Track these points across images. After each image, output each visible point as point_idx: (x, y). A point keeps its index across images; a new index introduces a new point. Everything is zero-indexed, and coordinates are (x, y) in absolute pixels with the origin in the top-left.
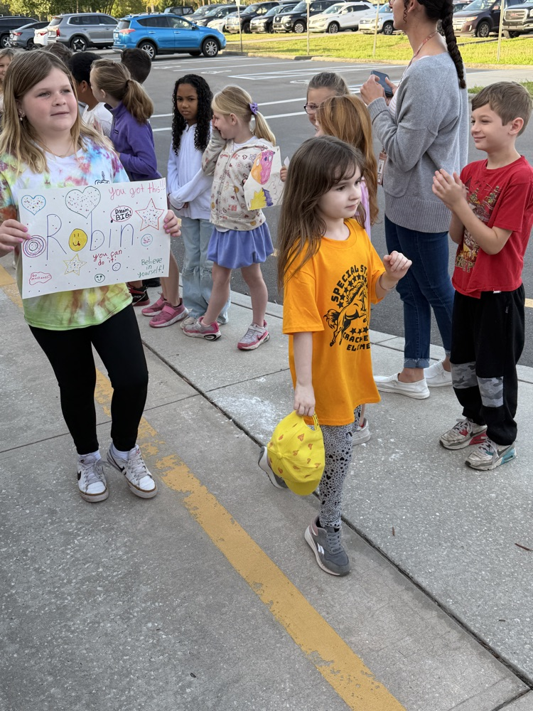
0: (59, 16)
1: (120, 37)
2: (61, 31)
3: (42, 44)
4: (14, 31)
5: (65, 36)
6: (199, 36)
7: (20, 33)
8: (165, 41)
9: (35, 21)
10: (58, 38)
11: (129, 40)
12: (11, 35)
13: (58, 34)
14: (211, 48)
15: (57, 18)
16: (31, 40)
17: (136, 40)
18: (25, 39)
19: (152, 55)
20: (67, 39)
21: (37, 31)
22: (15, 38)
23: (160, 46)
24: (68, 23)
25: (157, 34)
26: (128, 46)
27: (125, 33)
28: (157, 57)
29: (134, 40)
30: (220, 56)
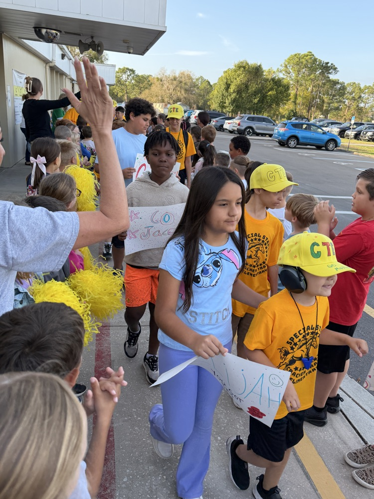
0: (242, 115)
1: (278, 132)
2: (241, 124)
3: (228, 128)
4: (214, 120)
5: (242, 126)
6: (326, 138)
7: (217, 121)
8: (304, 138)
9: (225, 116)
10: (238, 127)
11: (284, 135)
12: (212, 122)
13: (239, 125)
14: (331, 146)
15: (240, 116)
16: (222, 126)
17: (288, 135)
18: (219, 124)
19: (295, 145)
20: (243, 128)
21: (227, 121)
22: (214, 123)
23: (301, 140)
24: (246, 119)
25: (300, 133)
26: (282, 138)
27: (282, 130)
28: (297, 146)
29: (286, 136)
30: (336, 151)
